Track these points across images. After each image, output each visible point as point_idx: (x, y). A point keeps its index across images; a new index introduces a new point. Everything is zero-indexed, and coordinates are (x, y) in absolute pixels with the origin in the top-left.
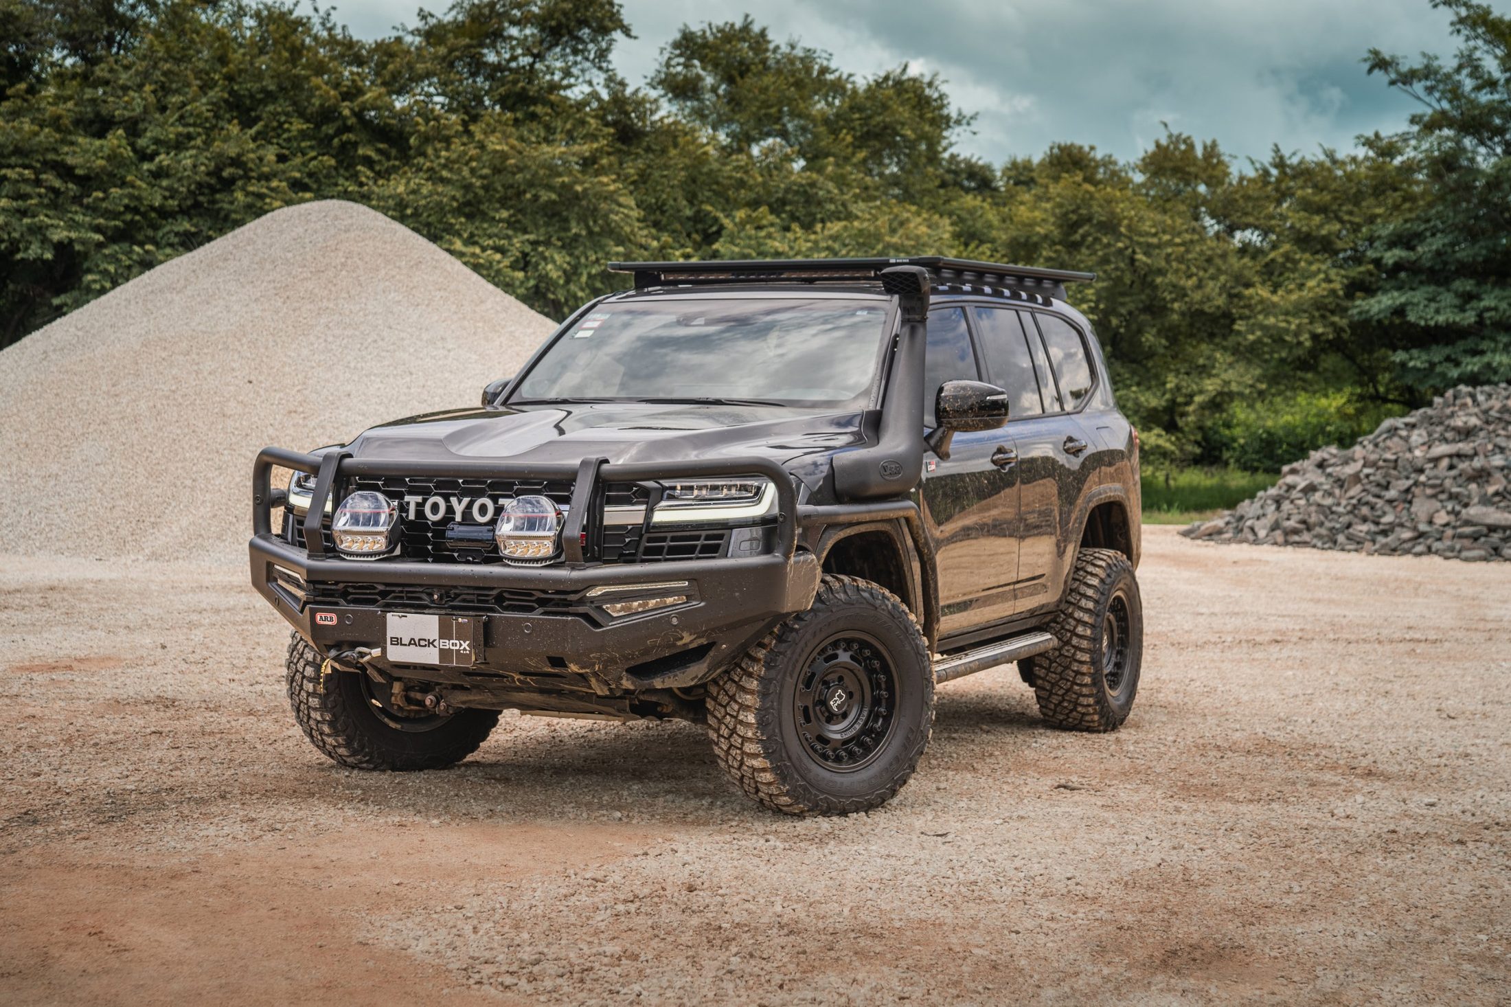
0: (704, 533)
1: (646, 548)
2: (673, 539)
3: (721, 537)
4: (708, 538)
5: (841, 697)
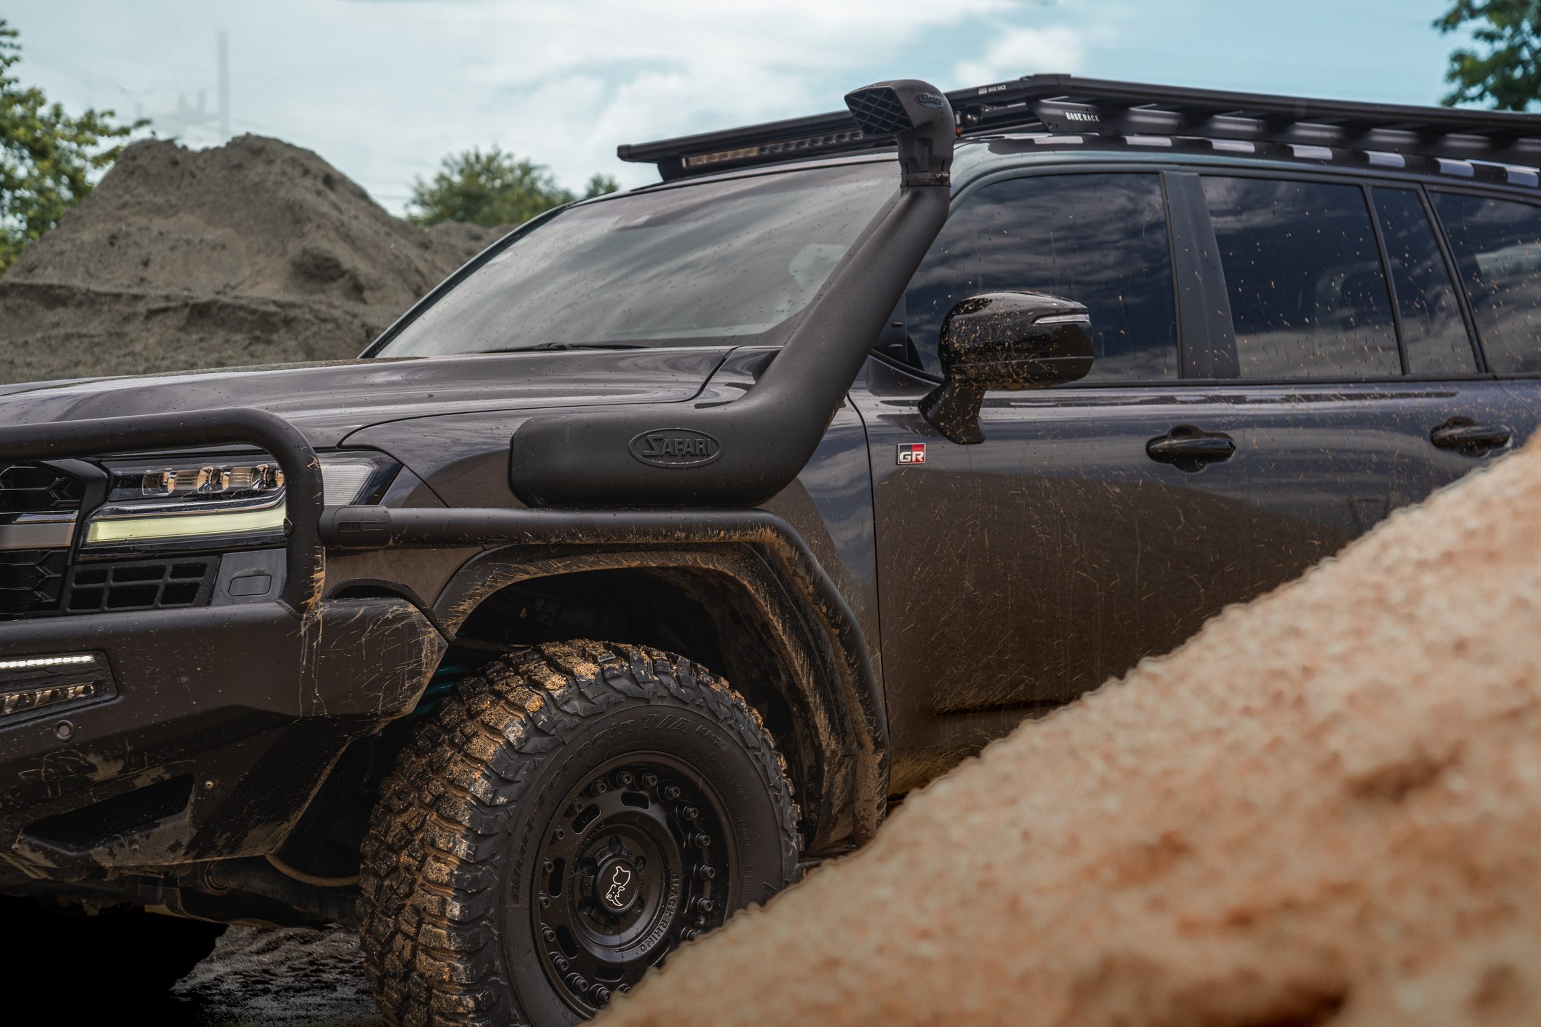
0: (169, 564)
1: (75, 593)
2: (120, 575)
3: (199, 570)
4: (178, 571)
5: (622, 878)
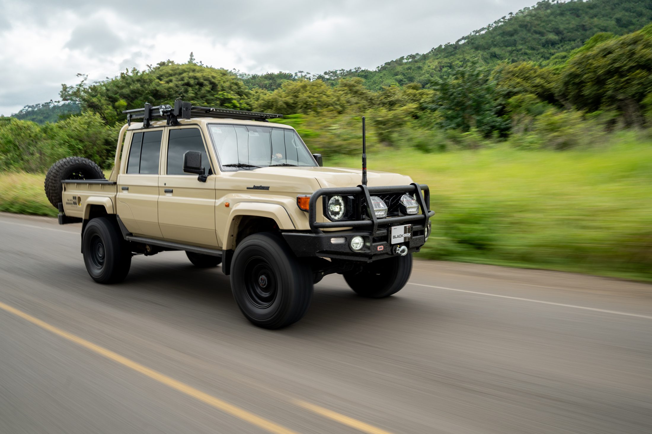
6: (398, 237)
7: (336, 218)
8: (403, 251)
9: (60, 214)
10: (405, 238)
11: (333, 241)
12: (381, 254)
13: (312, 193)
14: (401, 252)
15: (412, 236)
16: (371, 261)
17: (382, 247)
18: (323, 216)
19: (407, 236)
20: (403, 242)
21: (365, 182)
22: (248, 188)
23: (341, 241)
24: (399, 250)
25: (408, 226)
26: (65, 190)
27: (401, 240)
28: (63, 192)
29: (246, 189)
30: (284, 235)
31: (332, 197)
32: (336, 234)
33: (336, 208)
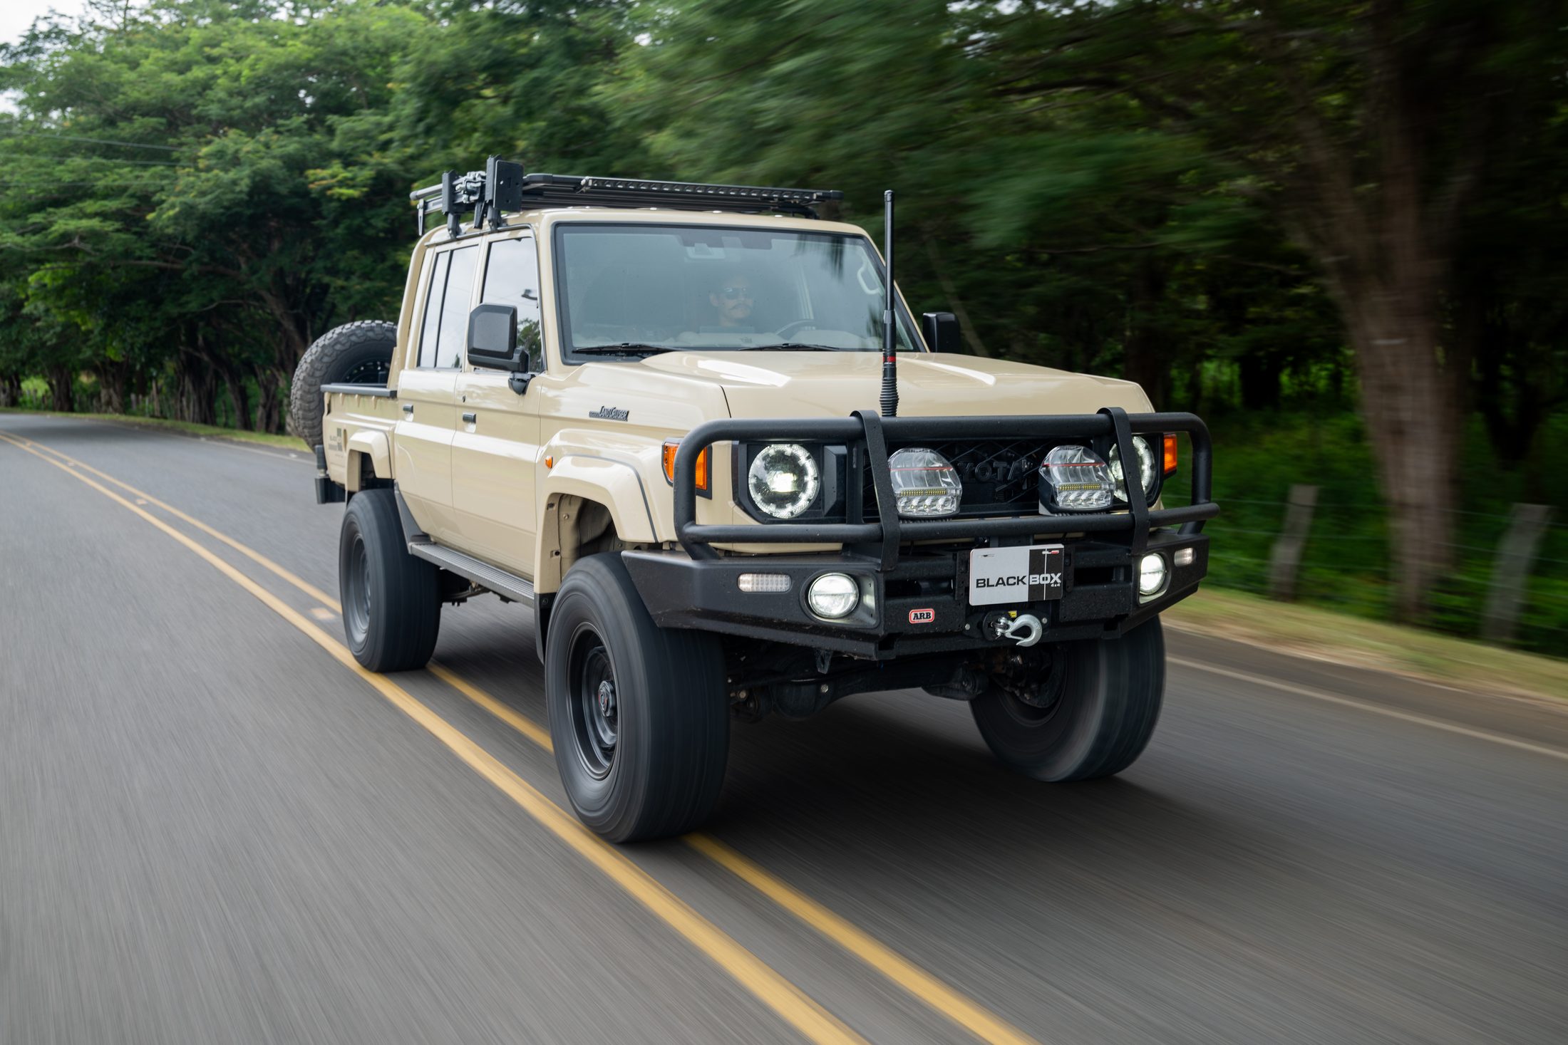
6: (1001, 582)
7: (784, 513)
8: (1025, 631)
9: (321, 475)
10: (1034, 589)
11: (747, 583)
12: (923, 633)
13: (688, 431)
14: (1013, 633)
15: (1070, 583)
16: (890, 655)
17: (931, 612)
18: (731, 503)
19: (1045, 582)
20: (1027, 600)
21: (891, 403)
22: (592, 414)
23: (778, 584)
24: (1007, 627)
25: (1050, 550)
26: (329, 412)
27: (1020, 594)
28: (325, 417)
29: (587, 417)
30: (626, 558)
31: (764, 445)
32: (763, 565)
33: (782, 482)
